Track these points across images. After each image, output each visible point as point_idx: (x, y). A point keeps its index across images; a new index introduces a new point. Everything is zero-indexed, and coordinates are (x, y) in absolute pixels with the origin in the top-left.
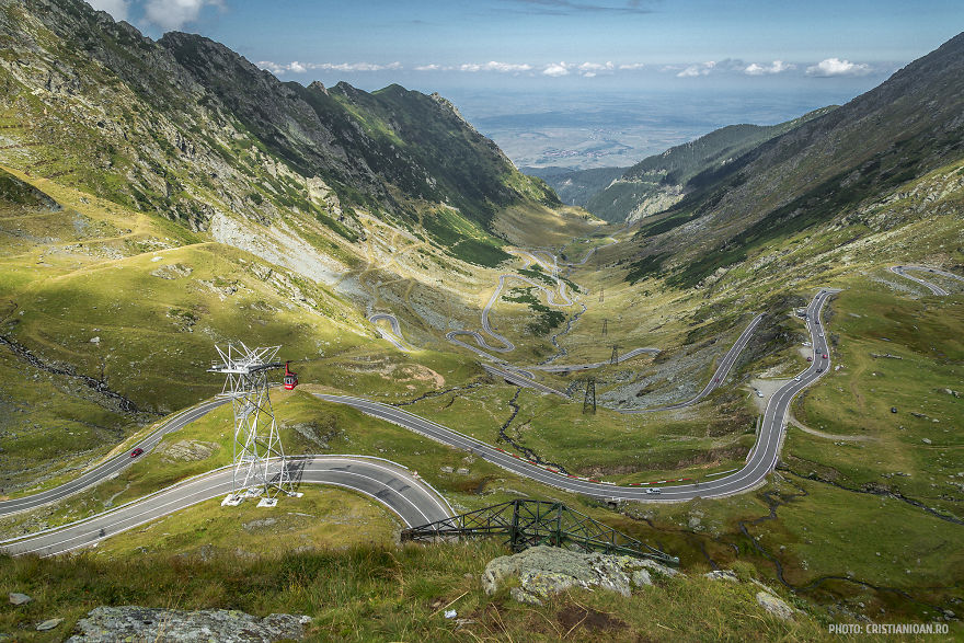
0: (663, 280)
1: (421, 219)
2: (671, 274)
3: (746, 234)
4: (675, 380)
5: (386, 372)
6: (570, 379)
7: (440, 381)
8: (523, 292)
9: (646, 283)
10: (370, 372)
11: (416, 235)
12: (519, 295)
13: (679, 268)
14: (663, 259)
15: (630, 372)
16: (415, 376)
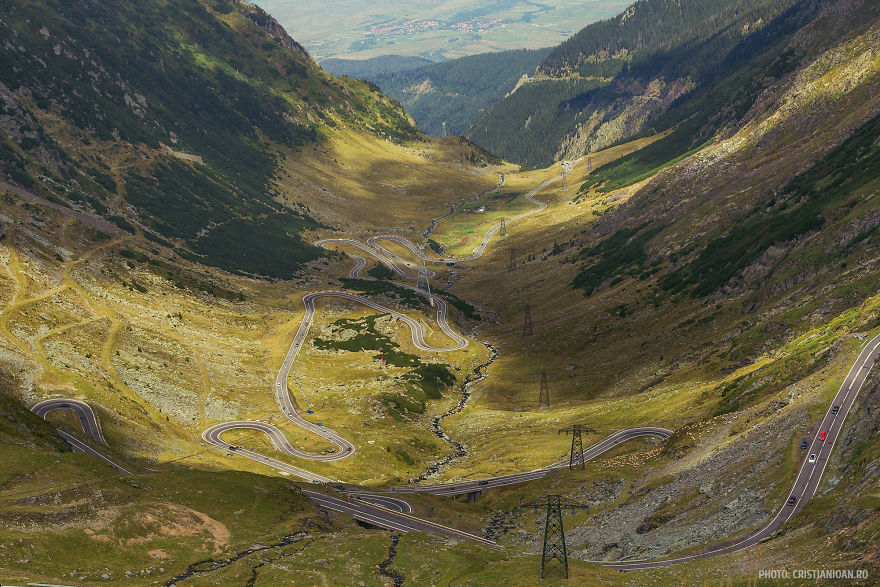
0: (653, 280)
1: (120, 183)
2: (668, 268)
3: (816, 172)
4: (717, 489)
5: (99, 525)
6: (486, 508)
7: (221, 534)
8: (358, 328)
9: (617, 288)
10: (61, 529)
11: (113, 219)
12: (349, 334)
13: (684, 253)
14: (649, 236)
15: (613, 481)
16: (165, 529)
